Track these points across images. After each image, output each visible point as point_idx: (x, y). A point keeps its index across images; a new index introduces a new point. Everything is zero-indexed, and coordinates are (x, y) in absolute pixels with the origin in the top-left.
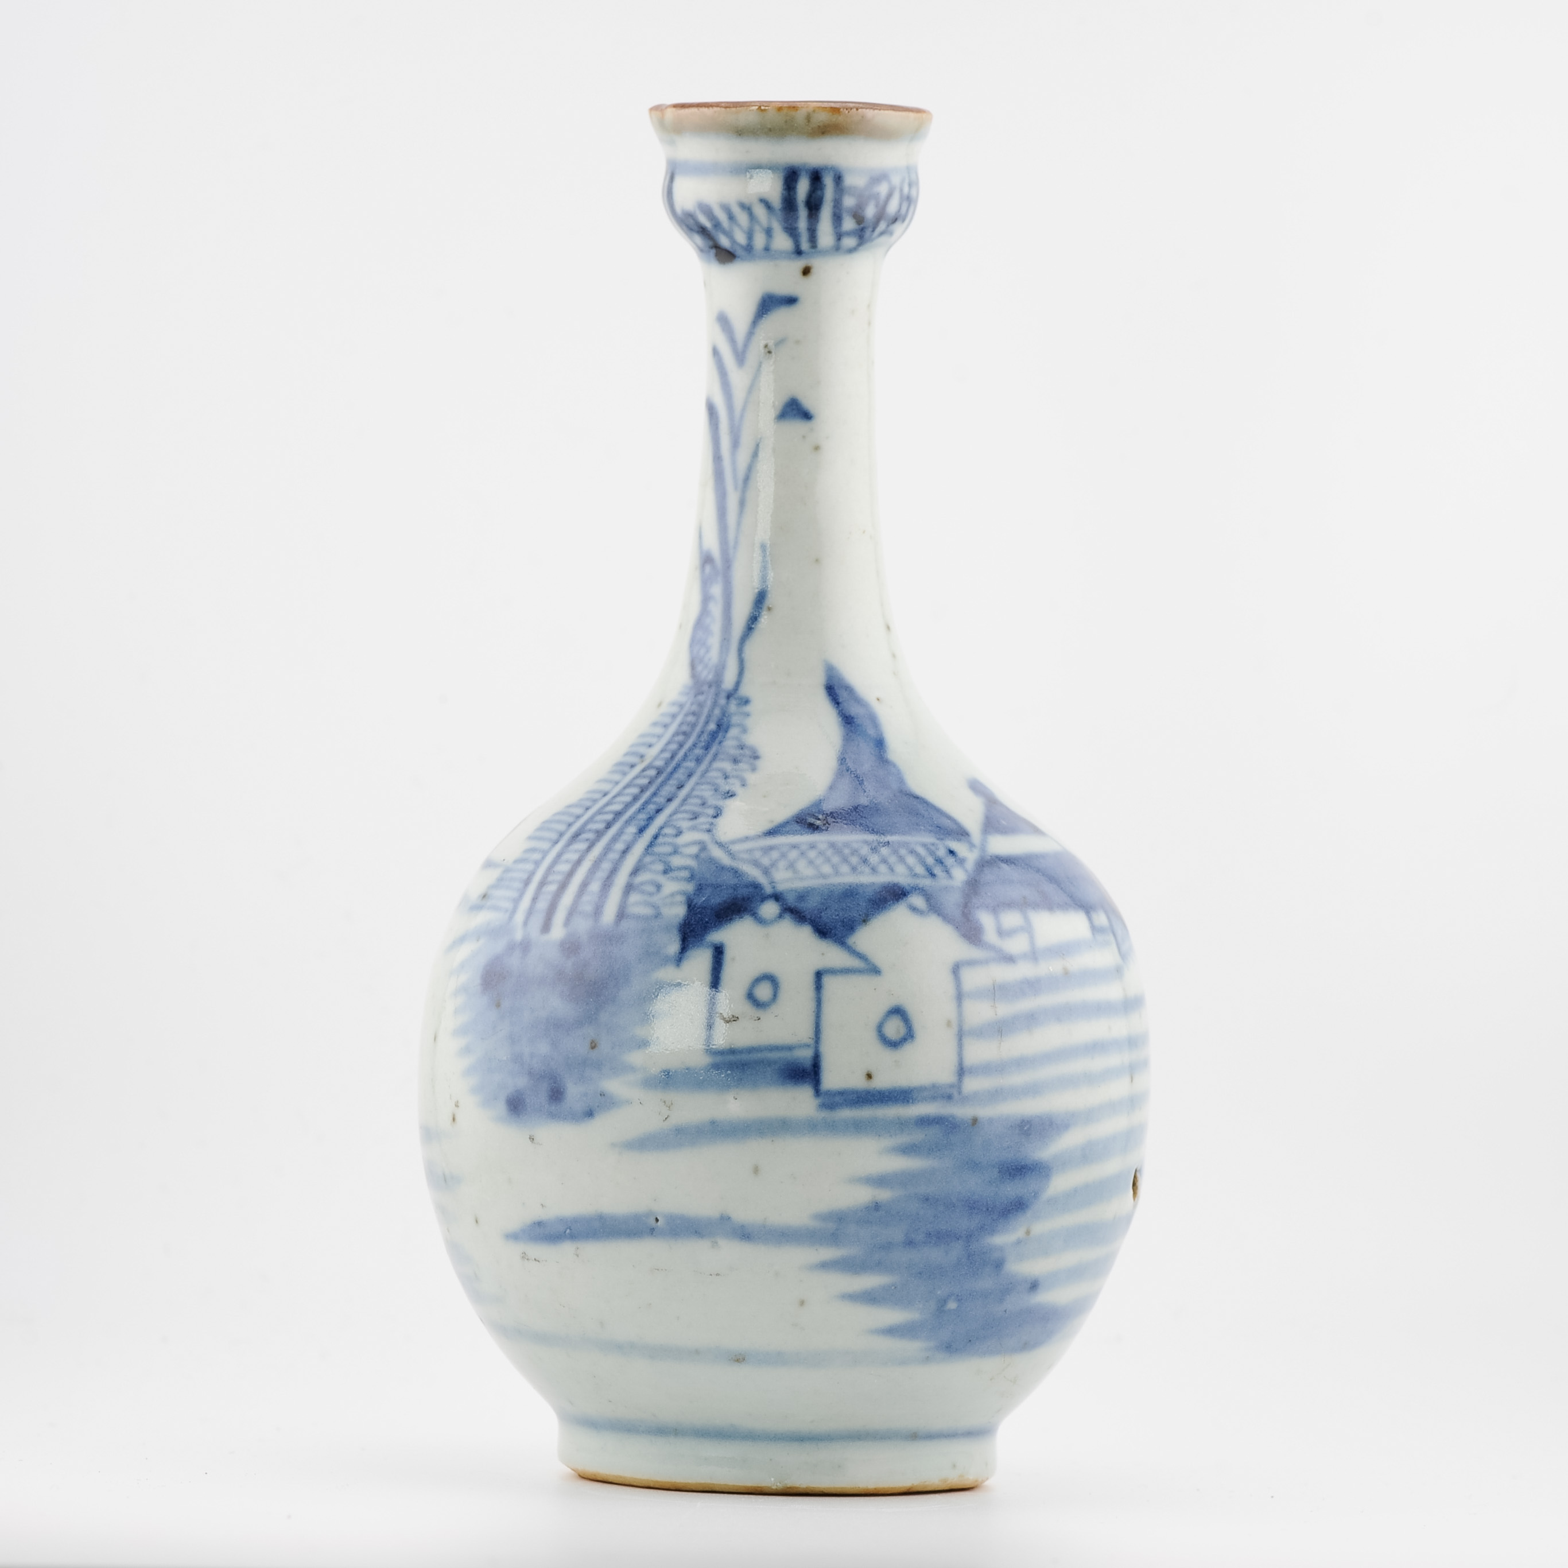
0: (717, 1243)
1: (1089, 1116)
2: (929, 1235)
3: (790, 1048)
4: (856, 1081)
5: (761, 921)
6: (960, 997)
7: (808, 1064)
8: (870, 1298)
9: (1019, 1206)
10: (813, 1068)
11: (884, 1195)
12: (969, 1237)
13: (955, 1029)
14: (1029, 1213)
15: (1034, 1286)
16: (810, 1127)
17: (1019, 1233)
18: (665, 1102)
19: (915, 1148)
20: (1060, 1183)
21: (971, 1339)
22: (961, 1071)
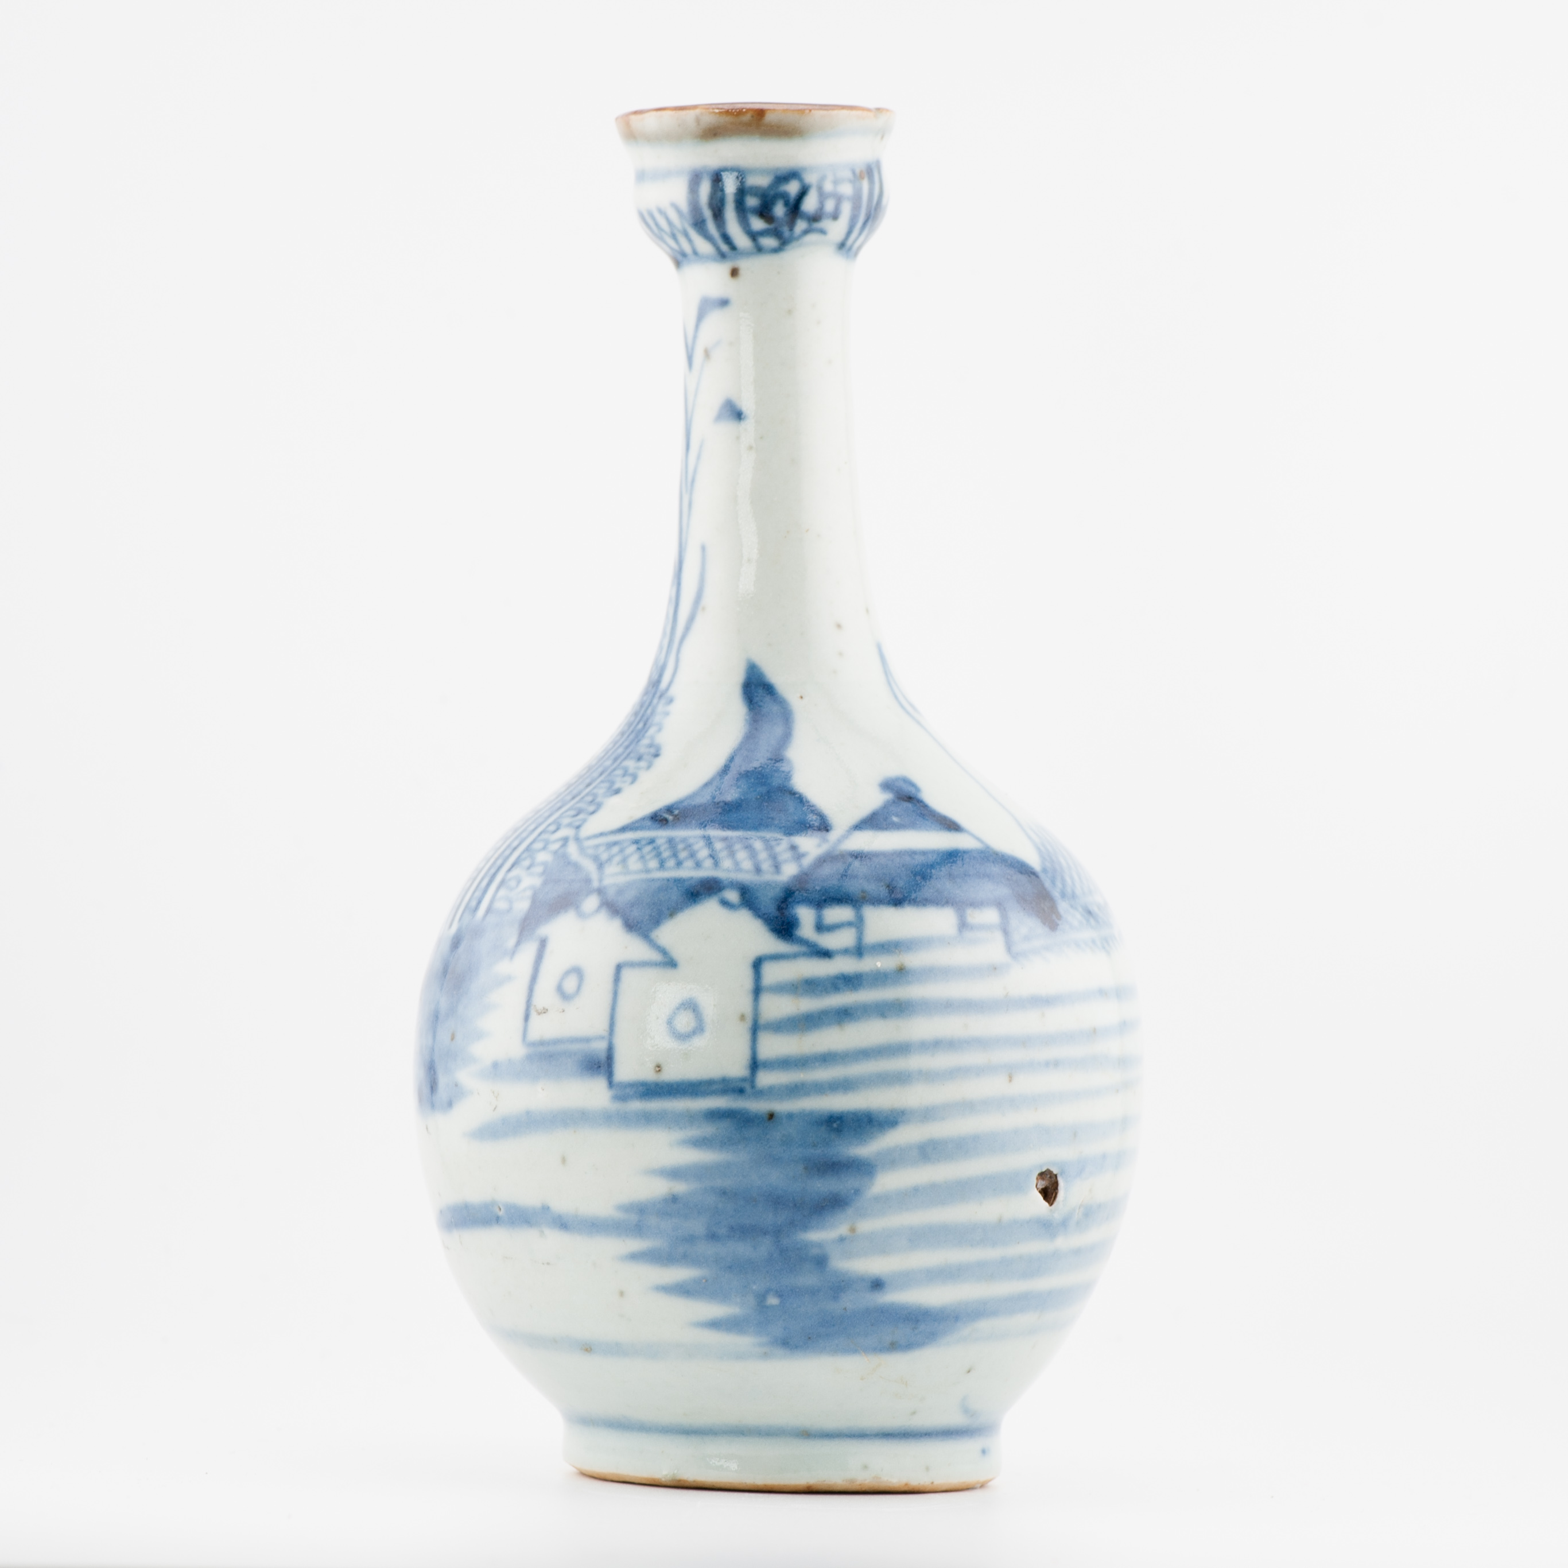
0: (543, 1232)
1: (927, 1114)
2: (732, 1228)
3: (587, 1040)
4: (647, 1074)
5: (582, 915)
6: (757, 991)
7: (603, 1056)
8: (683, 1290)
9: (835, 1203)
10: (606, 1059)
11: (680, 1187)
12: (777, 1233)
13: (749, 1023)
14: (850, 1211)
15: (877, 1284)
16: (607, 1119)
17: (843, 1230)
18: (493, 1092)
19: (706, 1141)
20: (886, 1182)
21: (810, 1336)
22: (755, 1065)
